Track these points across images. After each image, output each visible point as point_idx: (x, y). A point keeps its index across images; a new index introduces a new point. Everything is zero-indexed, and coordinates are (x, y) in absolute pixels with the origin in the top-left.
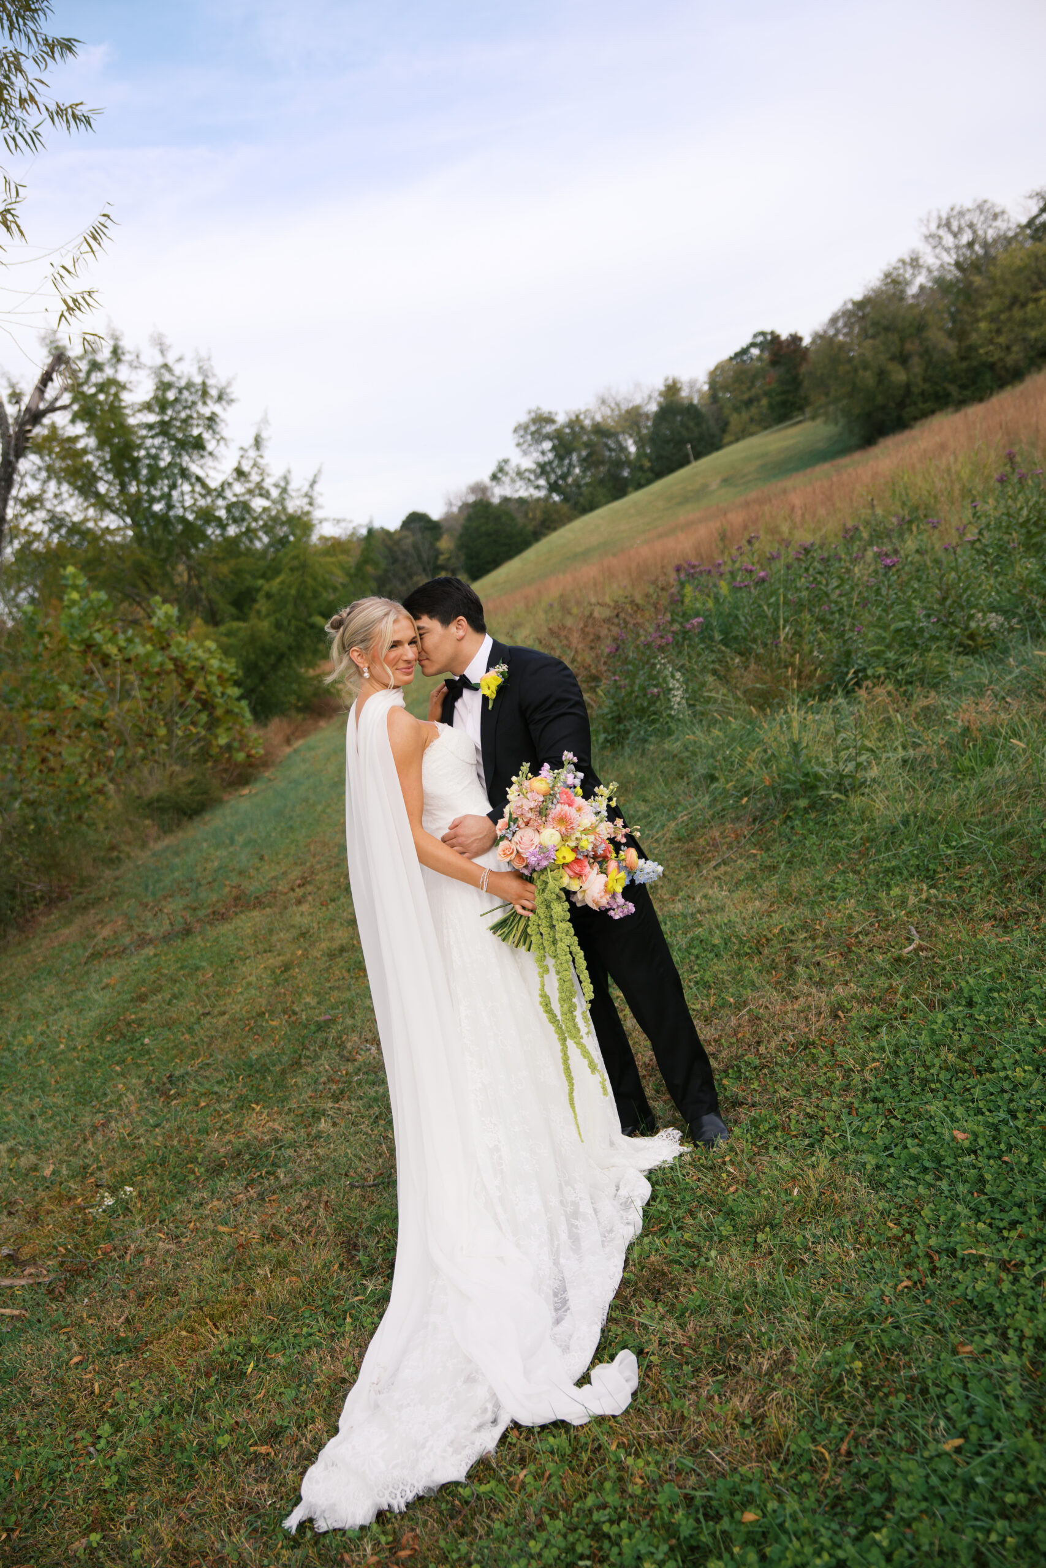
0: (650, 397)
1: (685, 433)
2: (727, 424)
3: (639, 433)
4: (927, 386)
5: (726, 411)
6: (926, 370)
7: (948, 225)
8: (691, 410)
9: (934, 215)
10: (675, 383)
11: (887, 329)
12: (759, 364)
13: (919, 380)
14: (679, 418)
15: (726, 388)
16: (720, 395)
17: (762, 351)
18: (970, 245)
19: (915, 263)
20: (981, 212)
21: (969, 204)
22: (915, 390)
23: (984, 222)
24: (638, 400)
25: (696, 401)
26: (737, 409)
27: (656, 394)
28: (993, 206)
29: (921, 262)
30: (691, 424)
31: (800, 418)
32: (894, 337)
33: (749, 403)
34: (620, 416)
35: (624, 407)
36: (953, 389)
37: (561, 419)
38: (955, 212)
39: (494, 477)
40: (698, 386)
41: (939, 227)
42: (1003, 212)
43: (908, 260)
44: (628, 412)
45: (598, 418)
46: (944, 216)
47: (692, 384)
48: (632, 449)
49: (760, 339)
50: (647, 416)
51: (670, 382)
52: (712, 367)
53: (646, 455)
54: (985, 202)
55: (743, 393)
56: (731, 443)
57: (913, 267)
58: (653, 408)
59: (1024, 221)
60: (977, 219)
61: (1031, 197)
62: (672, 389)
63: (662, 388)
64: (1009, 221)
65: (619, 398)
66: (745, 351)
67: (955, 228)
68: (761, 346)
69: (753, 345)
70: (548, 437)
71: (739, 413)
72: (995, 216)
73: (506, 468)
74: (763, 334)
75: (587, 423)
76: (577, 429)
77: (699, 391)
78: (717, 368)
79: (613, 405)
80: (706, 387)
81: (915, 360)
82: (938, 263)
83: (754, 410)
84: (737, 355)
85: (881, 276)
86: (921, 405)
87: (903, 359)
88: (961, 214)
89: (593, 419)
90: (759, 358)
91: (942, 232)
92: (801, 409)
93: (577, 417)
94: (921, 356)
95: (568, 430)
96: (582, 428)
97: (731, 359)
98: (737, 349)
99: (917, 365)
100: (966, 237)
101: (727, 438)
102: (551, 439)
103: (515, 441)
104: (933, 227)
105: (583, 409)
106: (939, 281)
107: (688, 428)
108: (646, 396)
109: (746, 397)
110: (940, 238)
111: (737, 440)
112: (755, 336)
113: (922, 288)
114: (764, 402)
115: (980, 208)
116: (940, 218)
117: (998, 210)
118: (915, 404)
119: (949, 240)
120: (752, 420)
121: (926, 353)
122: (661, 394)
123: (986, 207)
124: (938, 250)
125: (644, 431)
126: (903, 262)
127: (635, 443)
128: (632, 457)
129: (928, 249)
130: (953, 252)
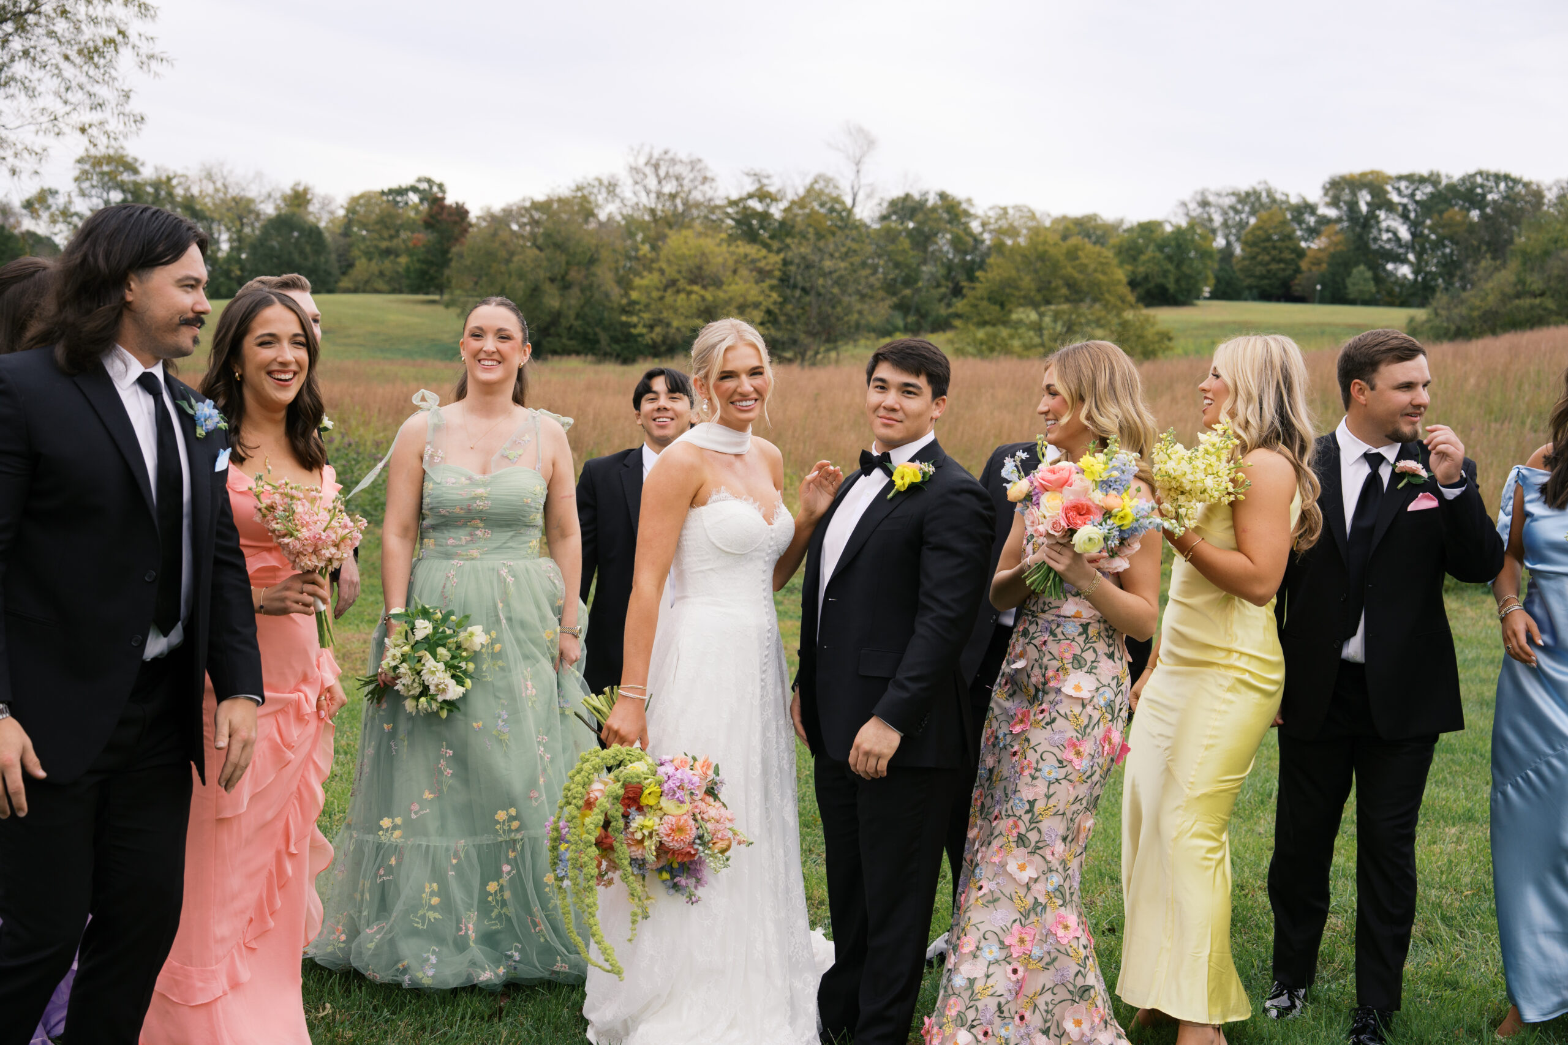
0: (269, 196)
1: (296, 257)
2: (351, 265)
3: (240, 231)
4: (577, 324)
5: (355, 252)
6: (582, 307)
7: (656, 167)
8: (314, 234)
9: (647, 149)
10: (306, 191)
11: (557, 246)
12: (412, 214)
13: (572, 314)
14: (296, 234)
15: (364, 226)
16: (355, 229)
17: (422, 200)
18: (673, 197)
19: (611, 188)
20: (692, 170)
21: (683, 155)
22: (564, 323)
23: (692, 181)
24: (252, 192)
25: (322, 225)
26: (369, 255)
27: (278, 195)
28: (706, 168)
29: (618, 191)
30: (308, 249)
31: (436, 297)
32: (563, 258)
33: (388, 252)
34: (223, 201)
35: (233, 192)
36: (604, 338)
37: (147, 173)
38: (667, 157)
39: (29, 205)
40: (333, 207)
41: (646, 164)
42: (713, 180)
43: (606, 182)
44: (237, 201)
45: (195, 191)
46: (656, 155)
47: (326, 203)
48: (225, 246)
49: (424, 186)
50: (258, 215)
51: (301, 188)
52: (357, 192)
53: (239, 260)
54: (700, 160)
55: (383, 239)
56: (347, 291)
57: (609, 192)
58: (269, 210)
59: (734, 196)
60: (688, 176)
61: (748, 174)
62: (299, 198)
63: (289, 191)
64: (716, 190)
65: (231, 180)
66: (401, 192)
67: (662, 173)
68: (425, 196)
69: (414, 189)
70: (121, 187)
71: (370, 260)
72: (705, 179)
73: (51, 201)
74: (429, 181)
75: (179, 191)
76: (163, 193)
77: (332, 213)
78: (362, 196)
79: (219, 185)
80: (341, 213)
81: (575, 291)
82: (635, 200)
83: (387, 265)
84: (391, 192)
85: (573, 186)
86: (565, 341)
87: (565, 285)
88: (673, 162)
89: (187, 189)
90: (415, 208)
91: (649, 171)
92: (440, 289)
93: (169, 179)
94: (582, 291)
95: (150, 190)
96: (170, 194)
97: (383, 193)
98: (394, 185)
99: (574, 298)
100: (669, 188)
101: (345, 283)
102: (124, 191)
103: (76, 173)
104: (642, 161)
105: (180, 172)
106: (629, 220)
107: (302, 252)
108: (264, 192)
109: (384, 245)
110: (645, 175)
111: (355, 291)
112: (419, 180)
113: (610, 218)
114: (403, 260)
115: (694, 164)
116: (651, 157)
117: (709, 175)
118: (559, 336)
119: (652, 183)
120: (381, 274)
121: (588, 289)
122: (284, 198)
123: (698, 167)
124: (638, 187)
125: (247, 230)
126: (601, 183)
127: (230, 240)
128: (221, 255)
129: (630, 182)
130: (653, 196)
